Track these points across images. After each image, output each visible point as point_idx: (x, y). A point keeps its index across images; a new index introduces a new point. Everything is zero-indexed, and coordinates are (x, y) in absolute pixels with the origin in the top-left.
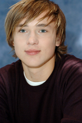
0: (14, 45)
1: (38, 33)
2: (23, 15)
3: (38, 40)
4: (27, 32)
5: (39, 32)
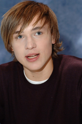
0: (13, 51)
1: (34, 37)
2: (17, 22)
3: (35, 44)
4: (24, 37)
5: (34, 35)
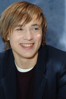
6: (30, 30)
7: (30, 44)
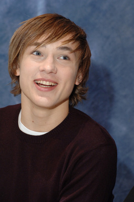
3: (56, 69)
6: (54, 57)
7: (50, 81)
